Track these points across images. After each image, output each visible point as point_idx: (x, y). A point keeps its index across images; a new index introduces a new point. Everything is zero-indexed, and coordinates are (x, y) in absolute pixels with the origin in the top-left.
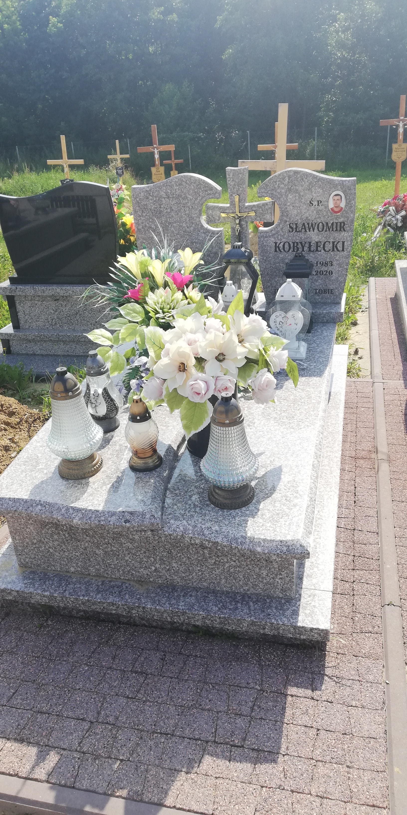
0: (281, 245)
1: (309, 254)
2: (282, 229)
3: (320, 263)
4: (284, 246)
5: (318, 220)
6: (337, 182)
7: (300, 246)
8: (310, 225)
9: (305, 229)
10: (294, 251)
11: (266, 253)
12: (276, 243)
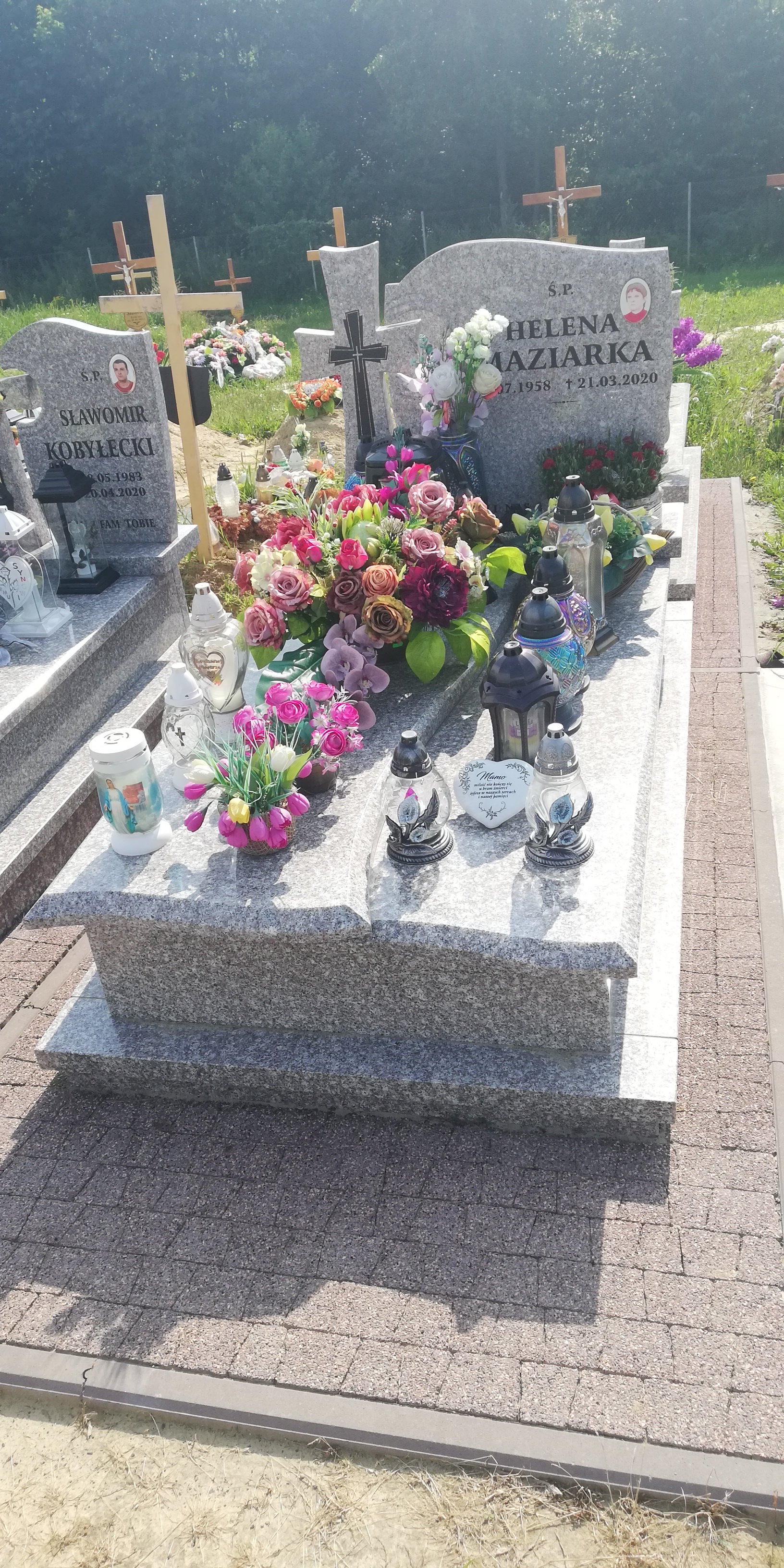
0: (56, 448)
1: (102, 461)
2: (51, 421)
3: (123, 476)
4: (60, 448)
5: (101, 404)
6: (114, 340)
7: (84, 448)
8: (92, 413)
9: (85, 419)
10: (77, 457)
11: (37, 461)
12: (47, 445)
